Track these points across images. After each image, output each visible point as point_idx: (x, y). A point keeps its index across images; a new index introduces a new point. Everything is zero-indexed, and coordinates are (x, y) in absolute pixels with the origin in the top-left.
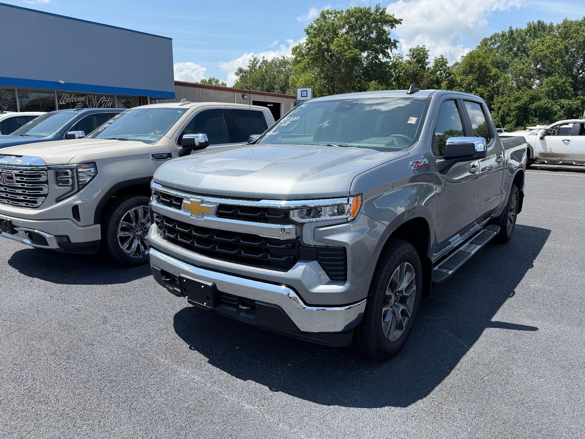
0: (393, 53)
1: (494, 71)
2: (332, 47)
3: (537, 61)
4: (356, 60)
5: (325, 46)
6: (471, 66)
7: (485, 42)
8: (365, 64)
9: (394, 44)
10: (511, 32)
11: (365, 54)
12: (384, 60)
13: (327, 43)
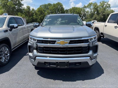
0: (23, 7)
1: (43, 12)
2: (8, 4)
3: (50, 10)
4: (15, 8)
5: (6, 4)
6: (39, 11)
7: (41, 6)
8: (17, 9)
9: (23, 5)
10: (45, 5)
11: (16, 7)
12: (21, 8)
13: (6, 3)
